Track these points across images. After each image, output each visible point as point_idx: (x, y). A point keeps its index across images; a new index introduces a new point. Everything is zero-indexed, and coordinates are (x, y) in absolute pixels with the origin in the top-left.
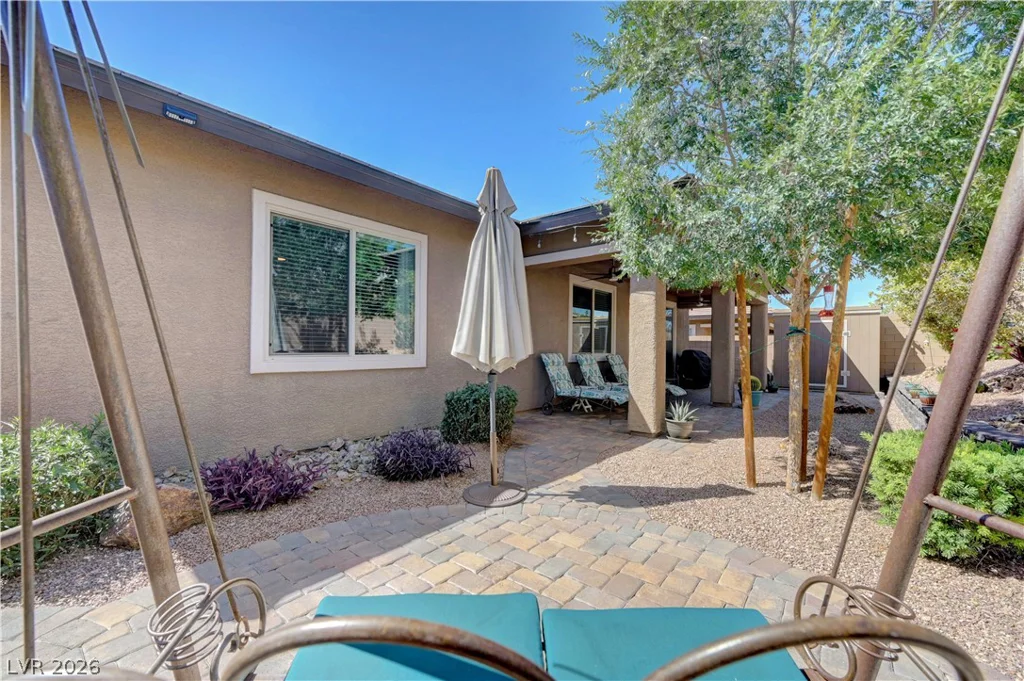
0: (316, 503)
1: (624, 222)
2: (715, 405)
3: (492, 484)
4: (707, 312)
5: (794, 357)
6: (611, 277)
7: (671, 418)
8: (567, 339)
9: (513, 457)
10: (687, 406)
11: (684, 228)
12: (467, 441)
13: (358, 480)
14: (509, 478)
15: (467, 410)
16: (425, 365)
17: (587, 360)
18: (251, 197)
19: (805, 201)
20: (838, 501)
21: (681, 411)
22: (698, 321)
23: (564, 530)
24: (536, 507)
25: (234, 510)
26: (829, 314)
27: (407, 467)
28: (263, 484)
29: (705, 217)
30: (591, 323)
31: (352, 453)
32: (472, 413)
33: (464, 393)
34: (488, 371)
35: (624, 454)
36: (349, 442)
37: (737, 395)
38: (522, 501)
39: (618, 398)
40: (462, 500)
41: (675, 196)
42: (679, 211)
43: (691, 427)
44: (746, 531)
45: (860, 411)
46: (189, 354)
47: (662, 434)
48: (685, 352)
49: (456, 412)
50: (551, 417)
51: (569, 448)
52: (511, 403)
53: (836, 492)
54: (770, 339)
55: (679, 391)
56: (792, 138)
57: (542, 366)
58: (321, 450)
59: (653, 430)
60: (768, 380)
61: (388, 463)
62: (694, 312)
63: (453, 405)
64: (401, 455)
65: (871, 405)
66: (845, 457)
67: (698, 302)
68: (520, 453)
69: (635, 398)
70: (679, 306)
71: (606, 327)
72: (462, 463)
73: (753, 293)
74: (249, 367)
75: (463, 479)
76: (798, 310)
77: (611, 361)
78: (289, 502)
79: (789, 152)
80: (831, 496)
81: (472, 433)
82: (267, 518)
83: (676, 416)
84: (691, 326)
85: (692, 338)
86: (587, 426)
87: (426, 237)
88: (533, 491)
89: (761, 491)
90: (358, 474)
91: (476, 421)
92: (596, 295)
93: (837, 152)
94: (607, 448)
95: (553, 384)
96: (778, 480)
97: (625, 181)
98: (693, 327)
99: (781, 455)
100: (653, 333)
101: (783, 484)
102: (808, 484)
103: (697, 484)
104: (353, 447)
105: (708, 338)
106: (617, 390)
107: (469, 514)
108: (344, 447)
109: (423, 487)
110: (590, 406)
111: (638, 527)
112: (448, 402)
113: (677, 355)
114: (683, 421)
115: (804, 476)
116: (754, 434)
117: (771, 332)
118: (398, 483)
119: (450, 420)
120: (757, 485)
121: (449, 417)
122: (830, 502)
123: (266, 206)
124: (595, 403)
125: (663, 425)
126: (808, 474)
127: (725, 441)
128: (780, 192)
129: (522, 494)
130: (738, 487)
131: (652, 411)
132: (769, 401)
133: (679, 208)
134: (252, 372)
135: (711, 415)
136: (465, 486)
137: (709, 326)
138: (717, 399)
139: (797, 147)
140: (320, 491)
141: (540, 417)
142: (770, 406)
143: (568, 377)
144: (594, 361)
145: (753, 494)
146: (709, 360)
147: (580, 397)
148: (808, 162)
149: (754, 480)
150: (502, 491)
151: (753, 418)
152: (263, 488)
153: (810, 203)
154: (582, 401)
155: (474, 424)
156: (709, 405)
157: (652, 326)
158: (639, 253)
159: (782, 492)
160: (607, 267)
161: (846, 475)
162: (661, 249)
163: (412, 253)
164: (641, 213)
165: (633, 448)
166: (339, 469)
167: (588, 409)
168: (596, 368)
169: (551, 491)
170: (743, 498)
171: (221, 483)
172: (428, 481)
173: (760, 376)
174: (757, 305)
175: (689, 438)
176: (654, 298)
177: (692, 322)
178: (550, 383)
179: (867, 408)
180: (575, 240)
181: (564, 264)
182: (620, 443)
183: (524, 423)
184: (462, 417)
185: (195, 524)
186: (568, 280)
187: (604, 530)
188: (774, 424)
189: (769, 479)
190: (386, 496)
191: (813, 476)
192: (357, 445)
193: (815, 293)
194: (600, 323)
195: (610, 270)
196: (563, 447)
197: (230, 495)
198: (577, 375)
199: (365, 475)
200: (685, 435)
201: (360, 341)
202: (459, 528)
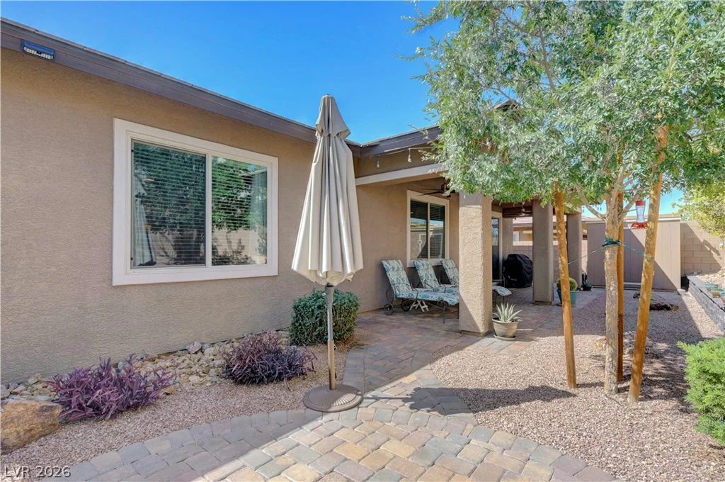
0: (163, 411)
1: (451, 144)
2: (536, 303)
3: (331, 388)
4: (528, 220)
5: (609, 265)
6: (443, 193)
7: (497, 319)
8: (406, 247)
9: (354, 358)
10: (512, 308)
11: (507, 149)
12: (313, 343)
13: (208, 384)
14: (348, 382)
15: (313, 315)
16: (277, 274)
17: (423, 265)
18: (112, 125)
19: (626, 120)
20: (654, 402)
21: (506, 313)
22: (521, 228)
23: (395, 437)
24: (370, 411)
25: (84, 419)
26: (641, 226)
27: (252, 372)
28: (112, 396)
29: (526, 137)
30: (427, 231)
31: (207, 356)
32: (317, 318)
33: (310, 299)
34: (325, 284)
35: (455, 354)
36: (206, 346)
37: (556, 294)
38: (357, 405)
39: (451, 299)
40: (302, 404)
41: (498, 117)
42: (502, 132)
43: (515, 327)
44: (569, 437)
45: (666, 308)
46: (54, 269)
47: (490, 333)
48: (510, 256)
49: (302, 317)
50: (391, 317)
51: (405, 348)
52: (353, 308)
53: (652, 393)
54: (584, 243)
55: (505, 292)
56: (610, 60)
57: (383, 272)
58: (180, 353)
59: (482, 330)
60: (583, 280)
61: (234, 369)
62: (518, 221)
63: (300, 311)
64: (247, 361)
65: (674, 302)
66: (657, 356)
67: (520, 212)
68: (359, 354)
69: (466, 301)
70: (504, 216)
71: (442, 234)
72: (306, 366)
73: (570, 206)
74: (112, 280)
75: (305, 382)
76: (613, 223)
77: (444, 265)
78: (139, 409)
79: (607, 74)
80: (647, 397)
81: (317, 336)
82: (115, 427)
83: (502, 317)
84: (515, 233)
85: (517, 243)
86: (423, 326)
87: (277, 159)
88: (369, 395)
89: (581, 392)
90: (208, 378)
91: (321, 325)
92: (431, 208)
93: (655, 73)
94: (439, 347)
95: (393, 286)
96: (597, 381)
97: (452, 104)
98: (516, 234)
99: (598, 354)
100: (481, 242)
101: (601, 384)
102: (625, 385)
103: (521, 386)
104: (209, 351)
105: (530, 243)
106: (450, 292)
107: (307, 421)
108: (201, 350)
109: (268, 391)
110: (426, 306)
111: (466, 433)
112: (296, 308)
113: (503, 258)
114: (508, 321)
115: (621, 376)
116: (573, 333)
117: (585, 237)
118: (245, 387)
119: (297, 325)
120: (578, 386)
121: (297, 321)
122: (647, 404)
123: (125, 133)
124: (431, 303)
125: (491, 325)
126: (625, 374)
127: (546, 339)
128: (599, 113)
129: (359, 398)
130: (559, 388)
131: (480, 312)
132: (585, 298)
133: (502, 129)
134: (115, 284)
135: (533, 313)
136: (306, 390)
137: (531, 232)
138: (538, 298)
139: (616, 69)
140: (171, 397)
141: (382, 317)
142: (586, 303)
143: (406, 281)
144: (430, 266)
145: (575, 396)
146: (531, 263)
147: (417, 299)
148: (628, 82)
149: (575, 381)
150: (341, 396)
151: (572, 317)
152: (111, 399)
153: (630, 123)
154: (419, 302)
155: (319, 328)
156: (532, 303)
157: (479, 236)
158: (464, 173)
159: (602, 393)
160: (438, 185)
161: (660, 375)
162: (486, 169)
163: (265, 174)
164: (466, 135)
165: (464, 347)
166: (192, 374)
167: (425, 309)
168: (432, 272)
169: (387, 394)
170: (565, 400)
171: (71, 395)
172: (272, 385)
173: (576, 278)
174: (572, 215)
175: (514, 337)
176: (480, 211)
177: (516, 229)
178: (390, 286)
179: (672, 305)
180: (409, 160)
181: (403, 182)
182: (452, 342)
183: (367, 323)
184: (309, 322)
185: (44, 436)
186: (405, 194)
187: (433, 436)
188: (589, 321)
189: (589, 379)
190: (231, 401)
191: (629, 376)
192: (212, 349)
193: (628, 207)
194: (435, 231)
195: (443, 186)
196: (401, 347)
197: (80, 406)
198: (414, 278)
199: (215, 379)
200: (511, 334)
201: (228, 250)
202: (295, 437)
